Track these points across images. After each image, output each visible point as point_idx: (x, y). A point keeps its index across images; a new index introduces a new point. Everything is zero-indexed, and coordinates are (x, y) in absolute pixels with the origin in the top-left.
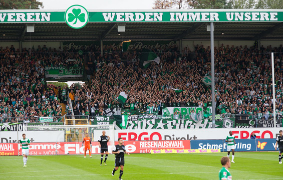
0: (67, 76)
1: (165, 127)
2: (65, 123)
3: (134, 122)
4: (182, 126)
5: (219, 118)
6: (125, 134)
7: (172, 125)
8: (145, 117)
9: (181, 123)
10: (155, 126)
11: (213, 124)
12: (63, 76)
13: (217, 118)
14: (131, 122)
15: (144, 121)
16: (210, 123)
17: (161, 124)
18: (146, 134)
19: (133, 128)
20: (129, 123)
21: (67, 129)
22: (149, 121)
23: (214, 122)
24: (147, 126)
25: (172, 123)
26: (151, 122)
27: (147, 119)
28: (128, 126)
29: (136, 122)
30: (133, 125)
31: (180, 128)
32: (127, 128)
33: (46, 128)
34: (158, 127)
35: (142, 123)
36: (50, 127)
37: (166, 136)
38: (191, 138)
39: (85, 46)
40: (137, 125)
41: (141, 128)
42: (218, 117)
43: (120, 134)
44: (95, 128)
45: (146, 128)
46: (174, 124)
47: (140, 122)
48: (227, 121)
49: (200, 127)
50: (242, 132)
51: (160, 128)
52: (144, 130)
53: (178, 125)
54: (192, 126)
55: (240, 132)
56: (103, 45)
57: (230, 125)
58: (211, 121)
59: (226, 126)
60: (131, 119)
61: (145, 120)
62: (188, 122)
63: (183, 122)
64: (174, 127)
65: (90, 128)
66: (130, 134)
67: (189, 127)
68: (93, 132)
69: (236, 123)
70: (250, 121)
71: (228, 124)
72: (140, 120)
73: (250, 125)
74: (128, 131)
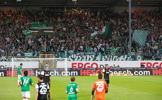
0: (43, 28)
1: (101, 60)
2: (40, 57)
3: (81, 56)
4: (111, 59)
5: (134, 54)
6: (76, 64)
7: (105, 58)
8: (89, 53)
9: (110, 57)
10: (94, 59)
11: (130, 58)
12: (41, 28)
13: (132, 55)
15: (88, 56)
16: (129, 58)
17: (98, 58)
18: (89, 64)
19: (81, 60)
20: (79, 57)
21: (41, 61)
22: (91, 56)
24: (90, 59)
25: (105, 57)
26: (92, 57)
27: (90, 55)
28: (78, 59)
29: (83, 56)
30: (81, 58)
31: (110, 60)
32: (77, 60)
33: (28, 60)
34: (96, 60)
35: (86, 57)
36: (30, 59)
37: (101, 65)
38: (116, 66)
39: (55, 10)
40: (84, 58)
41: (86, 60)
42: (133, 54)
43: (73, 64)
44: (58, 60)
45: (89, 60)
46: (106, 58)
47: (85, 57)
48: (138, 56)
49: (122, 60)
50: (148, 63)
51: (97, 60)
52: (88, 62)
53: (108, 59)
54: (117, 59)
55: (146, 63)
56: (66, 9)
57: (141, 59)
58: (129, 56)
59: (138, 59)
60: (80, 55)
61: (89, 55)
62: (114, 57)
63: (111, 57)
64: (106, 60)
65: (55, 60)
66: (79, 64)
67: (115, 60)
68: (56, 62)
69: (144, 57)
70: (153, 57)
71: (139, 58)
72: (85, 55)
73: (153, 59)
74: (78, 62)
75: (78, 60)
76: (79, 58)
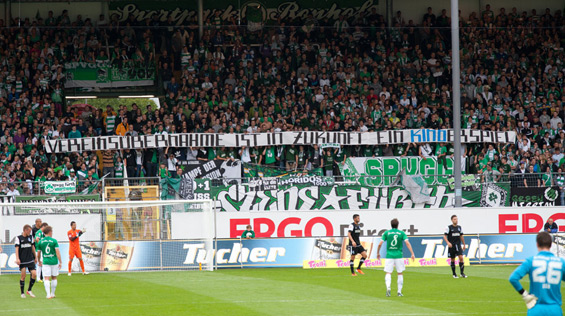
0: (116, 84)
1: (344, 205)
2: (104, 195)
3: (267, 193)
4: (384, 201)
5: (472, 183)
7: (359, 199)
8: (295, 180)
9: (380, 195)
10: (318, 203)
11: (456, 198)
12: (108, 85)
13: (466, 184)
14: (261, 194)
15: (293, 192)
16: (451, 196)
17: (332, 198)
18: (297, 221)
19: (267, 207)
20: (256, 197)
21: (108, 211)
22: (303, 190)
23: (459, 192)
24: (299, 203)
25: (359, 195)
26: (308, 193)
27: (300, 186)
28: (254, 203)
29: (273, 193)
30: (266, 199)
31: (378, 206)
32: (251, 208)
33: (59, 208)
34: (326, 204)
35: (287, 195)
36: (69, 206)
37: (343, 227)
39: (162, 11)
40: (276, 200)
41: (286, 208)
42: (470, 180)
43: (234, 223)
45: (297, 208)
46: (363, 198)
47: (282, 193)
48: (490, 191)
49: (427, 205)
50: (527, 217)
51: (330, 207)
52: (292, 213)
53: (373, 200)
54: (407, 203)
55: (520, 217)
56: (205, 9)
57: (498, 200)
58: (453, 191)
59: (488, 201)
60: (262, 186)
61: (296, 188)
62: (396, 193)
63: (385, 192)
64: (365, 205)
66: (258, 222)
67: (399, 205)
68: (170, 218)
69: (512, 194)
70: (547, 190)
71: (493, 197)
72: (283, 187)
73: (545, 201)
74: (252, 216)
75: (256, 206)
76: (256, 199)
